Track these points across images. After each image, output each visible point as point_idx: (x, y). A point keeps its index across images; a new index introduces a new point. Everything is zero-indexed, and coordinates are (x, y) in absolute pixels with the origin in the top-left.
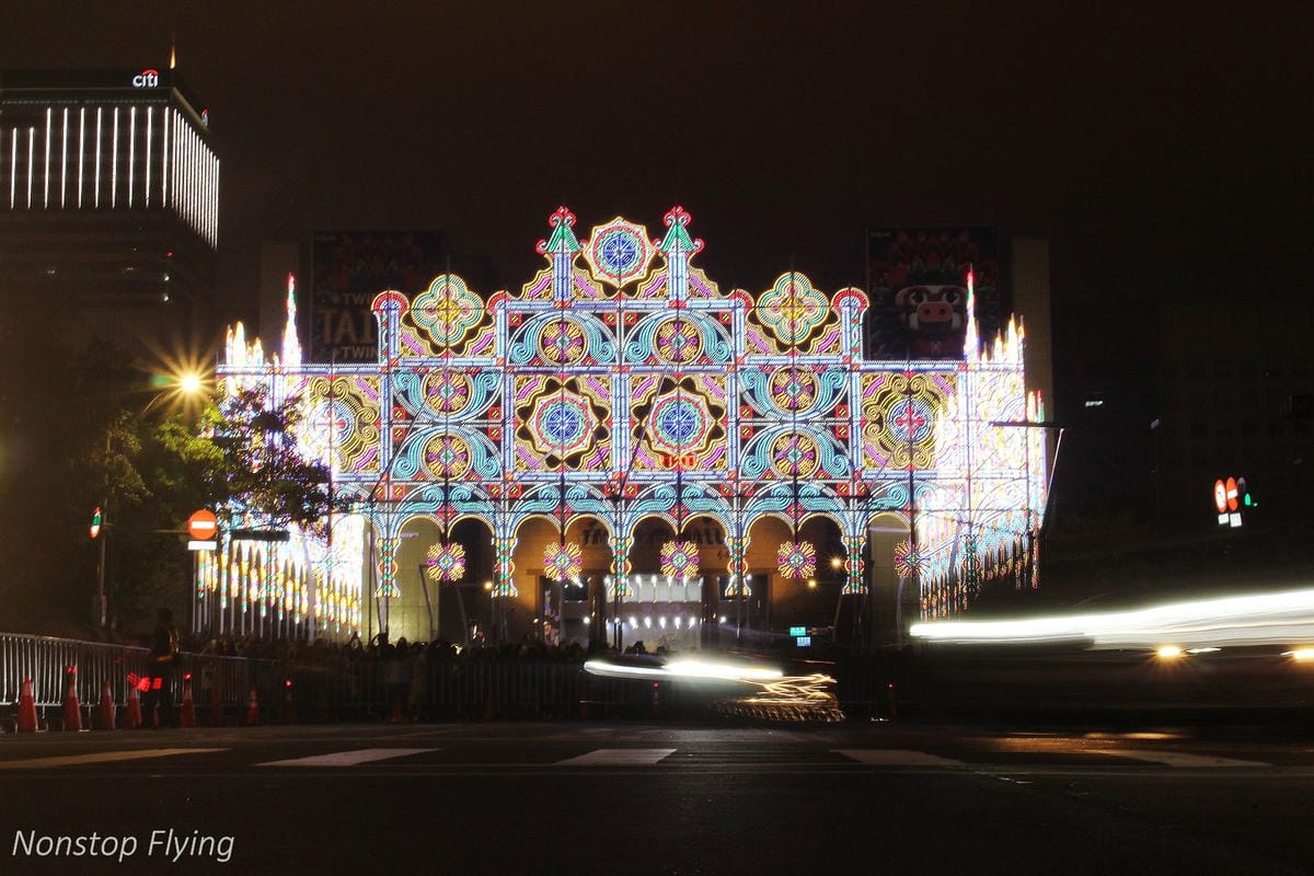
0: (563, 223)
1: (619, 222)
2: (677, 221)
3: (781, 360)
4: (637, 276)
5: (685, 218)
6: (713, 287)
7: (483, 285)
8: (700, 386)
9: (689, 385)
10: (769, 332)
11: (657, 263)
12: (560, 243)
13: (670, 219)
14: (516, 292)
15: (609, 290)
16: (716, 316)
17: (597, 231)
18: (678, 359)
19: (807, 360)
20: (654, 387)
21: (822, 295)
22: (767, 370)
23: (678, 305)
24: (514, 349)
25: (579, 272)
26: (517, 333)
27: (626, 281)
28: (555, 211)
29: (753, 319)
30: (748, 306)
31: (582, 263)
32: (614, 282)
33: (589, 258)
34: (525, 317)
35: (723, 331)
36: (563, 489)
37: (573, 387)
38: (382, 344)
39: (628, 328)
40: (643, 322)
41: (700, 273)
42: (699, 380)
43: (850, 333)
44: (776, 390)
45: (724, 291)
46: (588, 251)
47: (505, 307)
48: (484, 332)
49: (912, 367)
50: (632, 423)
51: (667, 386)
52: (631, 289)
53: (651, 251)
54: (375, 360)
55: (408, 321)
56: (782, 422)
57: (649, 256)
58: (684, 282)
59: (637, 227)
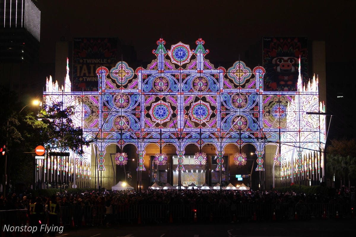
0: (161, 44)
1: (180, 43)
2: (200, 43)
3: (235, 91)
4: (186, 62)
5: (203, 42)
6: (212, 66)
7: (134, 64)
8: (207, 99)
9: (204, 99)
10: (231, 81)
11: (194, 57)
12: (160, 52)
13: (198, 42)
14: (145, 67)
15: (177, 66)
16: (213, 75)
17: (173, 46)
18: (200, 90)
19: (244, 91)
20: (192, 100)
21: (249, 69)
22: (230, 94)
23: (200, 72)
24: (144, 86)
25: (167, 61)
26: (146, 81)
27: (183, 63)
29: (226, 76)
30: (224, 72)
31: (168, 57)
32: (179, 64)
33: (170, 55)
34: (148, 76)
35: (216, 81)
36: (161, 134)
37: (164, 99)
38: (100, 85)
39: (183, 79)
40: (188, 78)
41: (208, 61)
42: (207, 97)
43: (259, 81)
45: (216, 67)
46: (170, 53)
47: (141, 71)
48: (134, 82)
49: (280, 93)
50: (184, 112)
51: (197, 99)
52: (184, 66)
53: (191, 53)
54: (97, 90)
55: (108, 77)
56: (236, 112)
57: (191, 55)
58: (202, 65)
59: (186, 46)
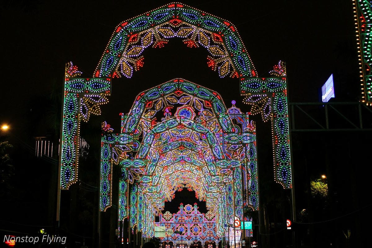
0: (182, 205)
1: (188, 205)
2: (196, 205)
3: (208, 222)
4: (191, 211)
5: (196, 204)
6: (200, 213)
7: (172, 213)
8: (198, 225)
9: (197, 225)
10: (207, 218)
11: (193, 210)
12: (181, 207)
13: (195, 204)
14: (176, 213)
15: (187, 213)
16: (200, 216)
17: (186, 206)
18: (196, 222)
19: (211, 222)
20: (193, 225)
22: (206, 223)
23: (196, 215)
24: (176, 220)
25: (184, 211)
26: (176, 218)
27: (189, 212)
28: (181, 203)
29: (205, 217)
30: (204, 215)
31: (184, 210)
32: (188, 212)
33: (185, 209)
34: (177, 216)
35: (201, 218)
36: (182, 238)
37: (183, 225)
38: (160, 220)
40: (192, 217)
41: (198, 211)
42: (198, 224)
44: (208, 226)
45: (201, 213)
46: (185, 208)
47: (175, 215)
48: (172, 218)
50: (190, 230)
51: (194, 225)
52: (190, 213)
54: (159, 222)
55: (163, 217)
56: (208, 230)
57: (192, 209)
58: (196, 212)
59: (191, 205)
